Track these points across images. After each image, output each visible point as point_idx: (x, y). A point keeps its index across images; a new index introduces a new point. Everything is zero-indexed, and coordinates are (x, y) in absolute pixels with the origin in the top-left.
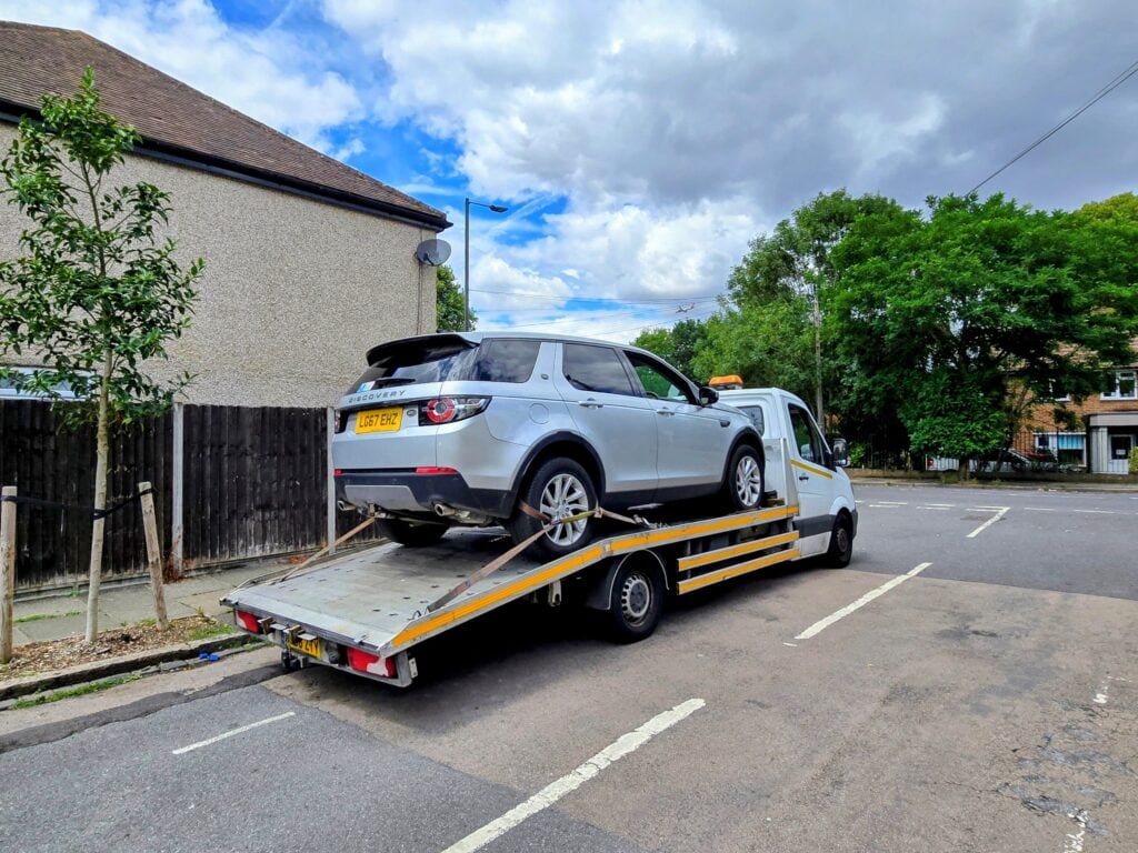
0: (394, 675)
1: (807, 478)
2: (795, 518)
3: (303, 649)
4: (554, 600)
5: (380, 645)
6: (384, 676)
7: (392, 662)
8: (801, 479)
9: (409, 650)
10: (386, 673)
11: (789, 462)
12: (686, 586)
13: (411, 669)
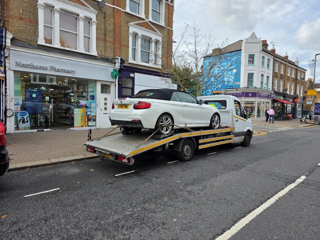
0: (129, 162)
1: (238, 121)
2: (234, 132)
3: (106, 156)
4: (166, 148)
5: (126, 155)
6: (127, 162)
7: (129, 159)
8: (236, 121)
9: (132, 156)
10: (127, 161)
11: (233, 116)
12: (201, 147)
13: (133, 161)
